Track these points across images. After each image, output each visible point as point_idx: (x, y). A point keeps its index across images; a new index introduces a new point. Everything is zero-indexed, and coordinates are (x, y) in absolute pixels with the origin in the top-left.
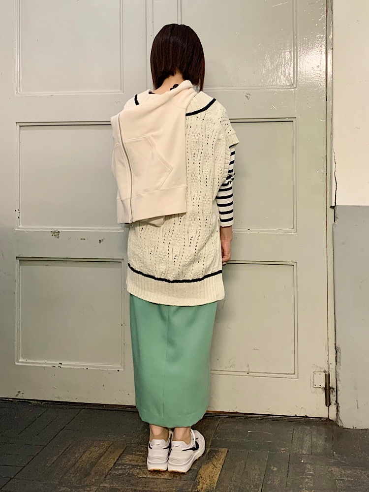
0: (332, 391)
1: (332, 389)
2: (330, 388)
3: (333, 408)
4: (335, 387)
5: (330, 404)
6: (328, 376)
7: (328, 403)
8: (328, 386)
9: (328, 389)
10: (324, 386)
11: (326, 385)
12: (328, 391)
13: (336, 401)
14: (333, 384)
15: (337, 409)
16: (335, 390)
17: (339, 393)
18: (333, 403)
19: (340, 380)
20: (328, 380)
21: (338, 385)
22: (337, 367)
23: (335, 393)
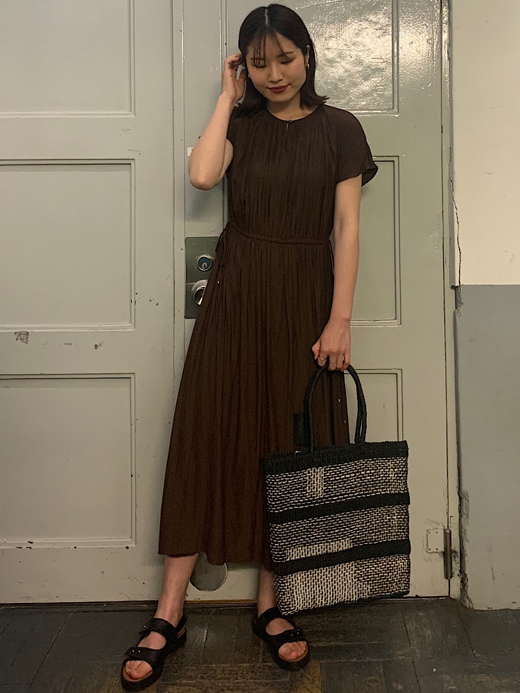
0: (455, 557)
1: (453, 554)
2: (451, 552)
3: (456, 581)
4: (458, 550)
5: (451, 577)
7: (448, 575)
8: (448, 549)
9: (447, 555)
10: (443, 550)
11: (445, 548)
12: (449, 556)
13: (460, 571)
14: (455, 545)
15: (462, 582)
16: (459, 554)
17: (466, 559)
18: (456, 573)
20: (448, 540)
21: (465, 547)
22: (462, 520)
23: (458, 559)
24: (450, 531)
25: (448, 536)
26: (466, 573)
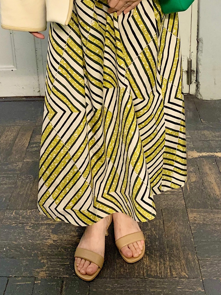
0: (193, 73)
1: (192, 72)
2: (191, 71)
3: (193, 86)
4: (196, 70)
5: (190, 84)
6: (190, 62)
7: (189, 82)
8: (190, 69)
9: (189, 72)
10: (187, 70)
11: (188, 69)
12: (190, 73)
13: (196, 81)
14: (194, 67)
15: (197, 86)
16: (196, 73)
17: (200, 74)
18: (193, 82)
19: (201, 64)
20: (190, 64)
21: (199, 68)
22: (198, 54)
23: (195, 75)
24: (191, 60)
25: (190, 63)
26: (199, 81)
